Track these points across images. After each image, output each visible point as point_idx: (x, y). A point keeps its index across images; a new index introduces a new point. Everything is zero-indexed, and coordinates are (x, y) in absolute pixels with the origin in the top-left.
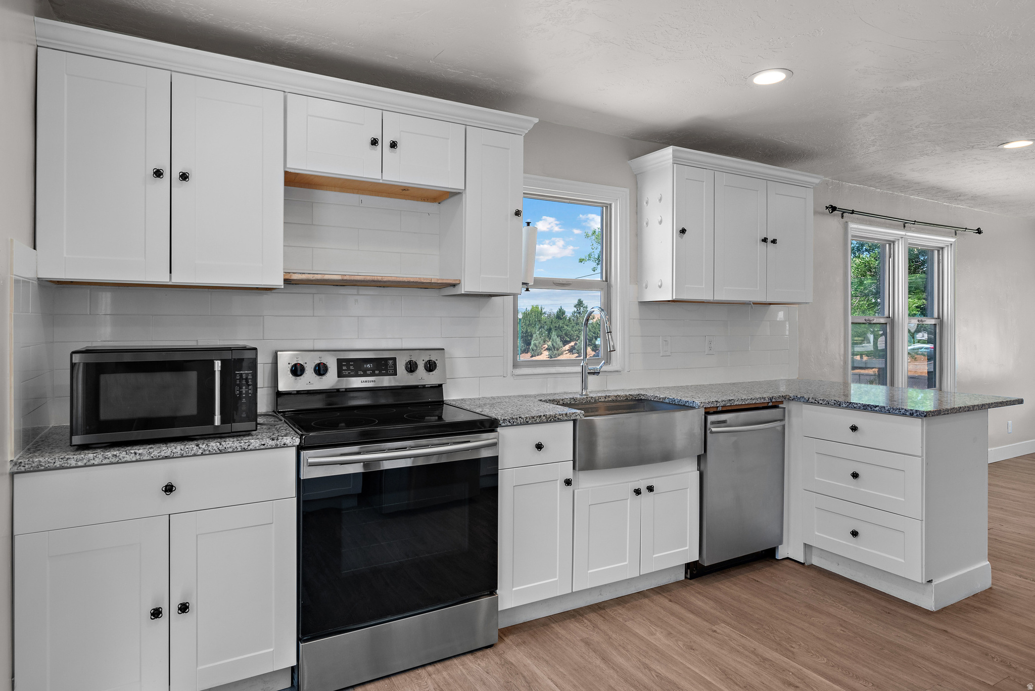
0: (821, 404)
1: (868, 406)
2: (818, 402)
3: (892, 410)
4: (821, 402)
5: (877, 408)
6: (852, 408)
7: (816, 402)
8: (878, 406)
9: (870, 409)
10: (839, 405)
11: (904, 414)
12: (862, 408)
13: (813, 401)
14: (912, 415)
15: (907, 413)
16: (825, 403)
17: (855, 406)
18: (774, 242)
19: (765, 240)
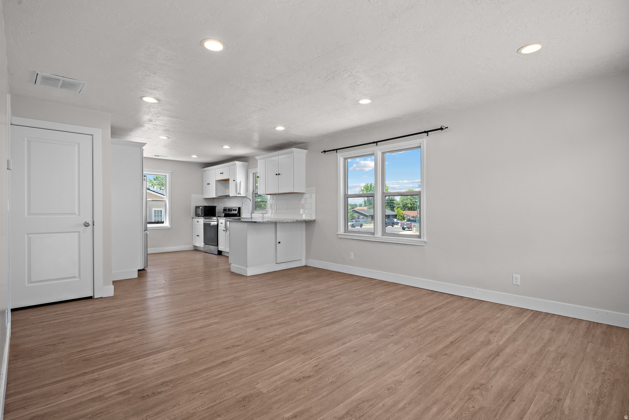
18: (279, 174)
19: (277, 174)
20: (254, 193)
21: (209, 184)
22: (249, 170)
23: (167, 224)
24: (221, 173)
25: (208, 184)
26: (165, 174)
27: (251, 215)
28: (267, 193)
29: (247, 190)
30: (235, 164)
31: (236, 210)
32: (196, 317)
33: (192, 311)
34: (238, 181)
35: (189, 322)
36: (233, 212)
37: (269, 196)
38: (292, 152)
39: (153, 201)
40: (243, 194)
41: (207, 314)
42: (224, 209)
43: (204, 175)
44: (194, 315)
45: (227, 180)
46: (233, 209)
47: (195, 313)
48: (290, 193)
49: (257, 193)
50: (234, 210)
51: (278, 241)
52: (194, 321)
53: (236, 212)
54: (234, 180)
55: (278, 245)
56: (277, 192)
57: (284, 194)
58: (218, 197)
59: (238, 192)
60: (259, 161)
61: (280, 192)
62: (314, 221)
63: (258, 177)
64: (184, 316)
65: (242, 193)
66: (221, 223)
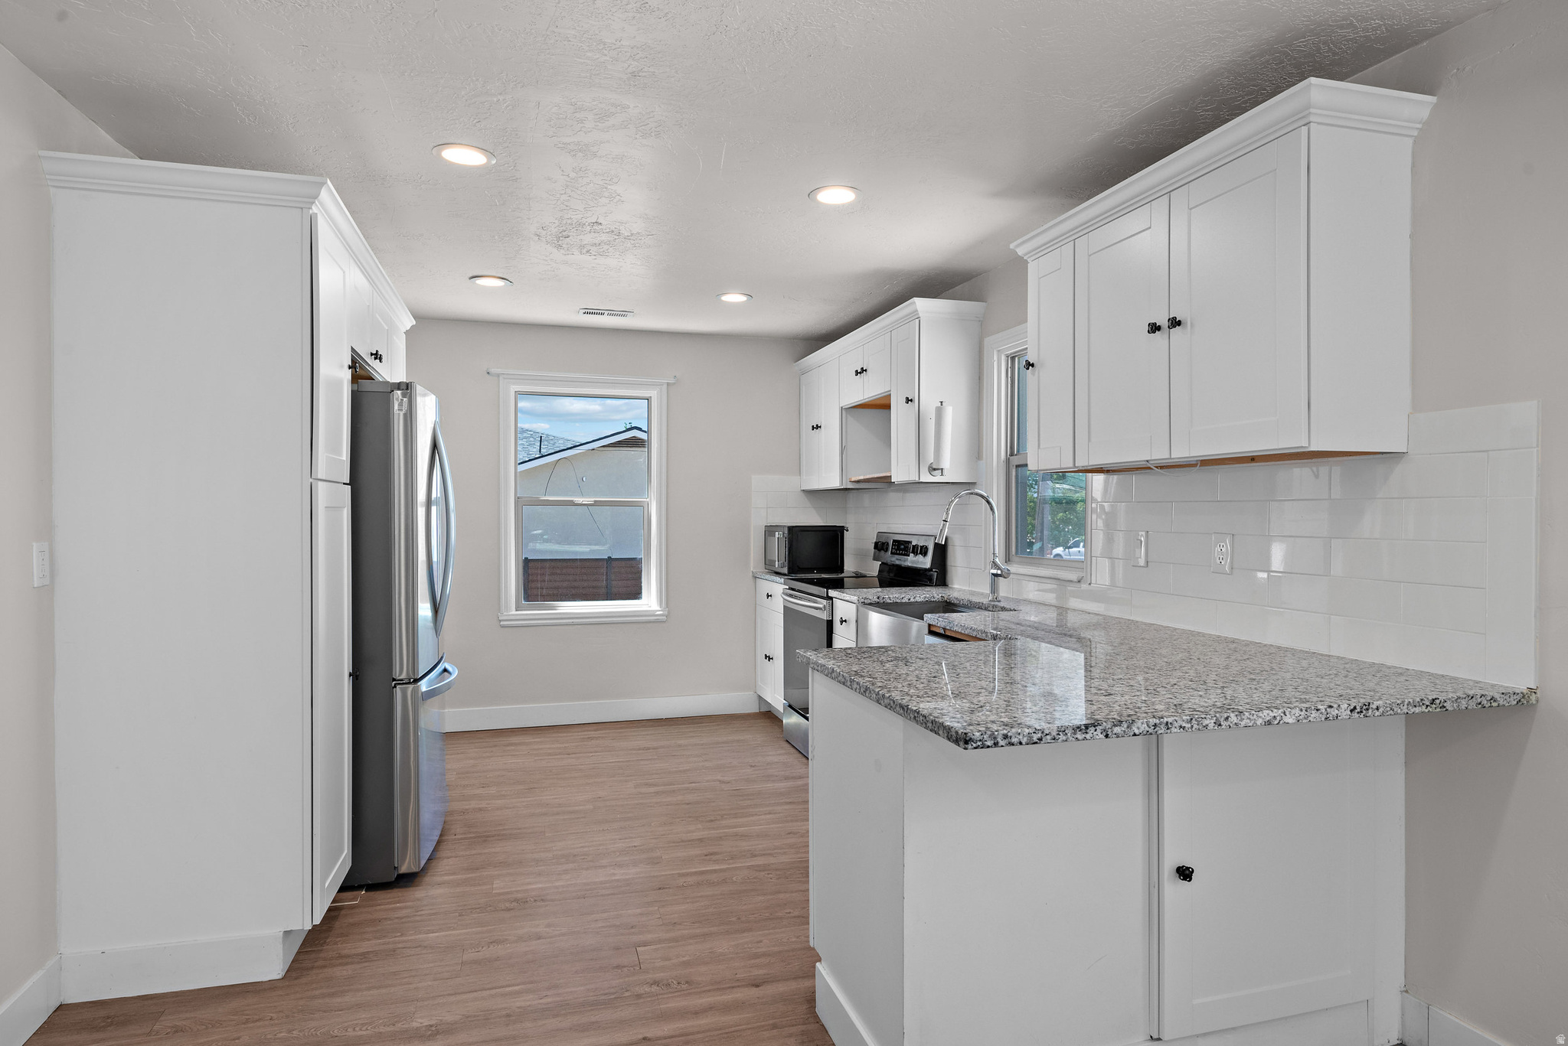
18: (1175, 323)
19: (1154, 328)
20: (1015, 461)
21: (818, 427)
22: (987, 341)
23: (650, 601)
24: (857, 373)
25: (813, 428)
26: (646, 394)
27: (994, 589)
28: (1081, 463)
29: (976, 450)
30: (915, 316)
31: (924, 551)
34: (929, 402)
36: (912, 561)
37: (1098, 480)
38: (1302, 119)
39: (596, 504)
40: (953, 469)
42: (876, 544)
43: (803, 389)
45: (882, 405)
46: (914, 544)
48: (1253, 459)
49: (1026, 465)
50: (915, 552)
51: (1171, 862)
53: (925, 562)
54: (908, 400)
55: (1174, 888)
56: (1159, 453)
57: (1206, 463)
58: (850, 486)
59: (930, 458)
60: (1032, 268)
61: (1180, 453)
62: (1524, 702)
63: (1029, 365)
65: (946, 463)
66: (842, 621)
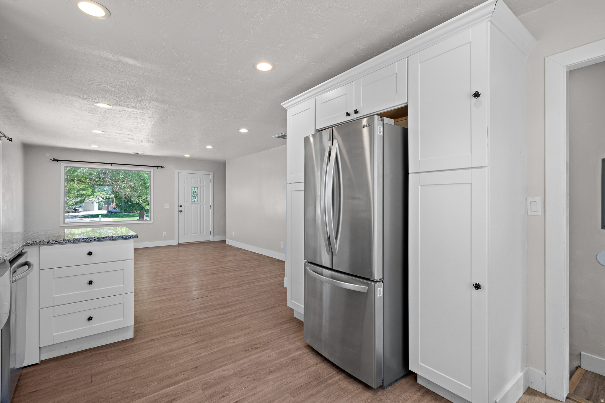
0: (62, 243)
1: (101, 238)
2: (59, 243)
3: (117, 237)
4: (61, 242)
5: (108, 238)
6: (89, 241)
7: (56, 242)
8: (108, 237)
9: (102, 239)
10: (78, 241)
11: (125, 238)
12: (97, 240)
13: (54, 242)
14: (130, 238)
15: (127, 238)
16: (65, 242)
17: (91, 239)
32: (214, 270)
33: (216, 274)
35: (217, 268)
41: (207, 272)
44: (215, 271)
47: (214, 272)
52: (215, 269)
64: (220, 271)
